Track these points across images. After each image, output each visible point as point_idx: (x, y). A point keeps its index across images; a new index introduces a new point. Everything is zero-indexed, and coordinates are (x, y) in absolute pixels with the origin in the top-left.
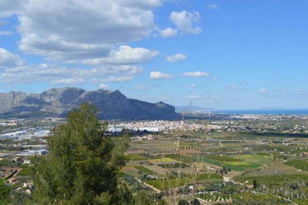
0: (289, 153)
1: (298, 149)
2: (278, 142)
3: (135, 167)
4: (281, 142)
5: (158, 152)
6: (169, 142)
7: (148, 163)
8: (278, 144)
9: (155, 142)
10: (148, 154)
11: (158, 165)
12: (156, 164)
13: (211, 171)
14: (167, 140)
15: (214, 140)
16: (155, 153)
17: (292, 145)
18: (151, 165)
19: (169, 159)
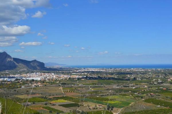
0: (140, 94)
1: (144, 91)
2: (127, 86)
3: (43, 108)
4: (129, 86)
5: (52, 95)
6: (54, 87)
7: (51, 104)
8: (127, 87)
9: (44, 88)
10: (45, 97)
11: (59, 105)
12: (57, 104)
13: (100, 108)
14: (53, 86)
15: (84, 86)
16: (50, 96)
17: (137, 88)
18: (54, 105)
19: (63, 100)
